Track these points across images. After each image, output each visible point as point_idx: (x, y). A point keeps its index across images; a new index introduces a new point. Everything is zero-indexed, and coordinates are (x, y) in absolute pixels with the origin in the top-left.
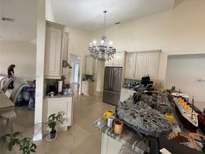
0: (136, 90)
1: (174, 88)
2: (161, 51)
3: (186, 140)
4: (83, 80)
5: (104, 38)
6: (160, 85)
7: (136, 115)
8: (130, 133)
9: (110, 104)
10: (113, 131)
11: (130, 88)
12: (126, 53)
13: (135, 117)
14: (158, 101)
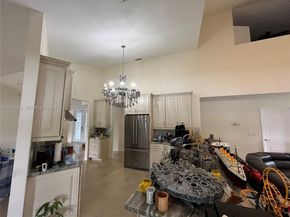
0: (173, 144)
1: (212, 136)
2: (191, 93)
3: (240, 200)
4: (92, 136)
5: (123, 78)
6: (197, 134)
7: (181, 179)
8: (179, 207)
9: (135, 168)
10: (157, 209)
11: (162, 141)
12: (152, 96)
13: (180, 183)
14: (201, 156)
